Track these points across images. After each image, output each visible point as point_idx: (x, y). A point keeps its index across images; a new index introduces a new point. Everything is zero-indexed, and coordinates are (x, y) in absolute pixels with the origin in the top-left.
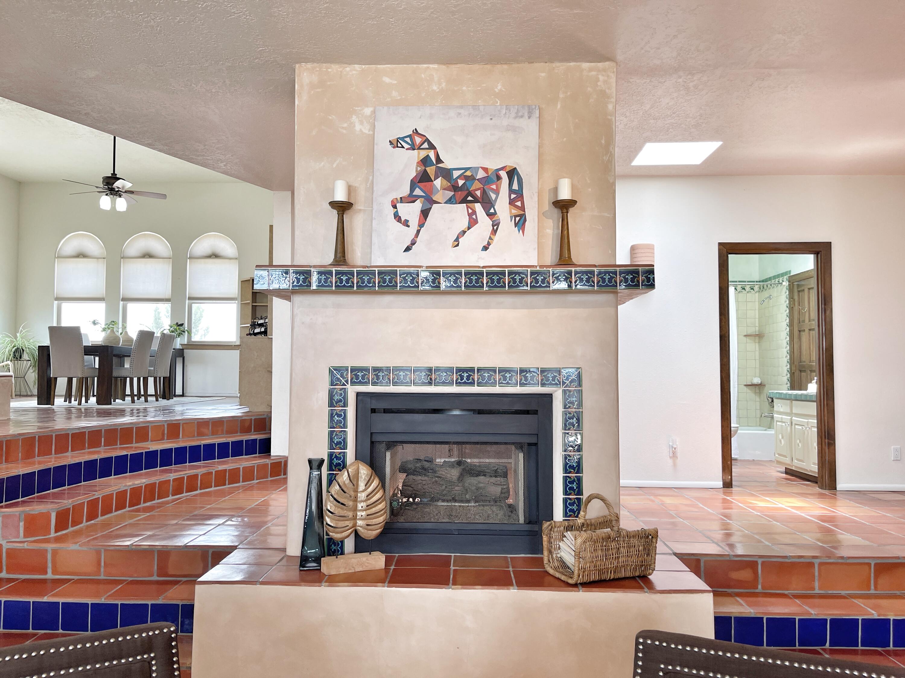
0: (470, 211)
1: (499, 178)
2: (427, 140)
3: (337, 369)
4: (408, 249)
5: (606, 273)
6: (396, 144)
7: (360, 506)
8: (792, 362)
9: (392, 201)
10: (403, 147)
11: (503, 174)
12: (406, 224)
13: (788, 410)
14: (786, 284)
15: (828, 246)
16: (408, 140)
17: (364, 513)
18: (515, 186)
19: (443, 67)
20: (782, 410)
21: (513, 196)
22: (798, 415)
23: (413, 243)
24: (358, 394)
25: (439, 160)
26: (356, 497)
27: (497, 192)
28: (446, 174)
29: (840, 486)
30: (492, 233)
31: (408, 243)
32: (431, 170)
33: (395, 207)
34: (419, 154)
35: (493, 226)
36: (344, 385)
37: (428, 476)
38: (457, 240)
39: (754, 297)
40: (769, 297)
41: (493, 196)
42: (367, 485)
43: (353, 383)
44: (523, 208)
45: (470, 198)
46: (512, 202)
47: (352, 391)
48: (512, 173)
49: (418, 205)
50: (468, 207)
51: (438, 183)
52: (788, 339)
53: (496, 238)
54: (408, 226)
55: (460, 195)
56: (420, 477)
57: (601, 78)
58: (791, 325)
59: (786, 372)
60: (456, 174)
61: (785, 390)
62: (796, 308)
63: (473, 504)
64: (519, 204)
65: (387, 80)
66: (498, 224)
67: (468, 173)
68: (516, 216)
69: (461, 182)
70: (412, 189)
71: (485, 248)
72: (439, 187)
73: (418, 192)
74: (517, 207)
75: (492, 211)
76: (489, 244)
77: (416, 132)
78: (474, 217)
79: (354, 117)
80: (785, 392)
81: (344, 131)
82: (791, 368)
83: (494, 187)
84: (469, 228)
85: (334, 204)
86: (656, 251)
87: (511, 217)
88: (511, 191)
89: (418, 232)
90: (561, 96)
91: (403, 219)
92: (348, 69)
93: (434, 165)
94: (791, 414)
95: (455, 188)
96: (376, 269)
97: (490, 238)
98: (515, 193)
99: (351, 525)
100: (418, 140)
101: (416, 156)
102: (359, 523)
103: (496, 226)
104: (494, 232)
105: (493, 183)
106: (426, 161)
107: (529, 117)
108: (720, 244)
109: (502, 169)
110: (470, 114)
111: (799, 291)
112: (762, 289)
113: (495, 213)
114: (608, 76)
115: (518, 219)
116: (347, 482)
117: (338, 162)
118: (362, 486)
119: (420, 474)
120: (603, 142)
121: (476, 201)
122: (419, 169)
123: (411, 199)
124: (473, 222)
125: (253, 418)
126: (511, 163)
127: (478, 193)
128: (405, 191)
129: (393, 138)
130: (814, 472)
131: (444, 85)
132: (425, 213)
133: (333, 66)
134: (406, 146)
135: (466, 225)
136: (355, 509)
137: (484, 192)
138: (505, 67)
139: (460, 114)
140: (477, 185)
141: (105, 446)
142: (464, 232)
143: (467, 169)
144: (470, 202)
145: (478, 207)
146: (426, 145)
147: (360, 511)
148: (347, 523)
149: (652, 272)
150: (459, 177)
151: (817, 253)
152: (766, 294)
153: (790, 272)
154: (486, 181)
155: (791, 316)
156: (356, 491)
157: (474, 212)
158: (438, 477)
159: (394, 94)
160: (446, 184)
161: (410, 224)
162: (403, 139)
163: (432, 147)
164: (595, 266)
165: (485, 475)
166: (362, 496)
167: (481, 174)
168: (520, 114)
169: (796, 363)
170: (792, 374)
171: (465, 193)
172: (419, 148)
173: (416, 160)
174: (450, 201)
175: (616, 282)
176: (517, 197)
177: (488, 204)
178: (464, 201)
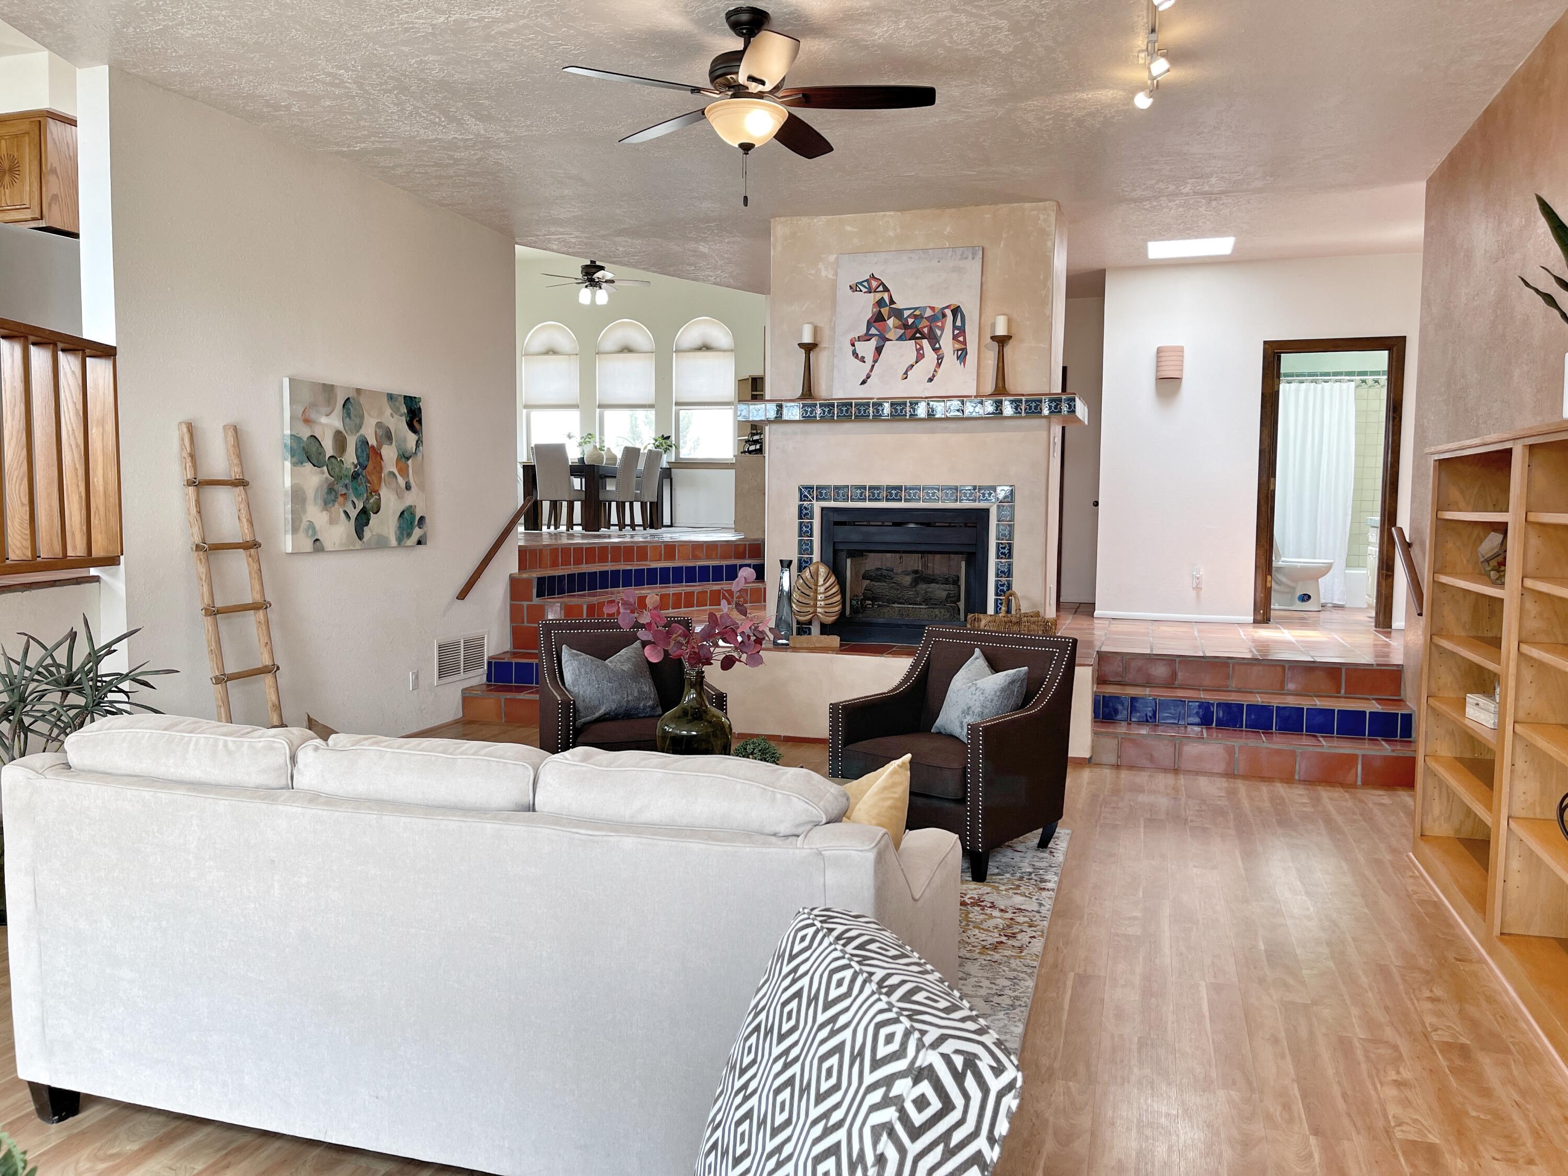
0: (918, 347)
1: (944, 316)
2: (882, 284)
3: (806, 488)
4: (864, 382)
5: (1032, 401)
6: (854, 288)
7: (819, 597)
9: (851, 340)
10: (861, 291)
11: (948, 312)
12: (863, 360)
15: (1403, 340)
16: (865, 284)
17: (822, 603)
18: (959, 323)
19: (898, 213)
21: (956, 332)
23: (868, 377)
24: (823, 509)
25: (892, 302)
26: (816, 590)
27: (942, 329)
28: (898, 313)
30: (936, 366)
31: (865, 377)
32: (885, 311)
33: (853, 345)
34: (875, 296)
35: (938, 360)
36: (811, 501)
37: (885, 582)
38: (906, 373)
41: (939, 332)
42: (825, 580)
43: (818, 499)
44: (964, 343)
45: (918, 335)
46: (955, 338)
47: (817, 506)
48: (956, 311)
49: (873, 343)
50: (916, 343)
51: (891, 322)
53: (940, 371)
54: (864, 362)
55: (910, 332)
56: (879, 583)
57: (1042, 217)
60: (906, 313)
64: (961, 339)
65: (849, 228)
66: (942, 358)
67: (917, 313)
68: (958, 350)
69: (910, 321)
70: (868, 329)
71: (931, 380)
72: (891, 326)
73: (873, 331)
74: (959, 342)
75: (937, 346)
76: (934, 376)
77: (873, 277)
78: (921, 352)
79: (820, 264)
81: (812, 278)
83: (939, 324)
84: (917, 362)
85: (801, 345)
87: (954, 351)
88: (955, 327)
89: (873, 366)
90: (1004, 236)
91: (860, 356)
92: (815, 220)
93: (887, 306)
95: (905, 326)
96: (835, 402)
97: (935, 371)
98: (958, 329)
99: (812, 611)
100: (874, 284)
101: (872, 298)
102: (819, 610)
103: (940, 359)
104: (939, 365)
105: (938, 320)
106: (880, 303)
107: (973, 258)
108: (1265, 342)
109: (947, 307)
110: (920, 258)
113: (940, 348)
114: (1048, 215)
115: (960, 352)
116: (809, 577)
117: (806, 305)
118: (821, 581)
119: (879, 581)
120: (1041, 277)
121: (923, 337)
122: (874, 310)
123: (867, 337)
124: (920, 356)
125: (747, 543)
126: (955, 302)
127: (926, 330)
128: (863, 330)
129: (853, 283)
131: (899, 230)
132: (879, 350)
133: (802, 218)
134: (864, 290)
135: (915, 360)
136: (816, 600)
137: (931, 330)
138: (953, 210)
139: (911, 258)
140: (925, 323)
141: (611, 562)
142: (912, 366)
143: (916, 309)
144: (919, 338)
145: (925, 343)
146: (881, 288)
147: (820, 600)
148: (809, 609)
150: (909, 316)
151: (1388, 350)
154: (932, 319)
156: (816, 585)
157: (922, 348)
158: (895, 583)
159: (856, 241)
160: (898, 323)
161: (865, 360)
162: (861, 283)
163: (886, 289)
164: (1023, 395)
165: (937, 583)
166: (821, 589)
167: (929, 313)
168: (965, 256)
171: (914, 331)
172: (875, 291)
173: (872, 302)
174: (900, 338)
175: (1041, 409)
176: (960, 332)
177: (934, 340)
178: (913, 338)
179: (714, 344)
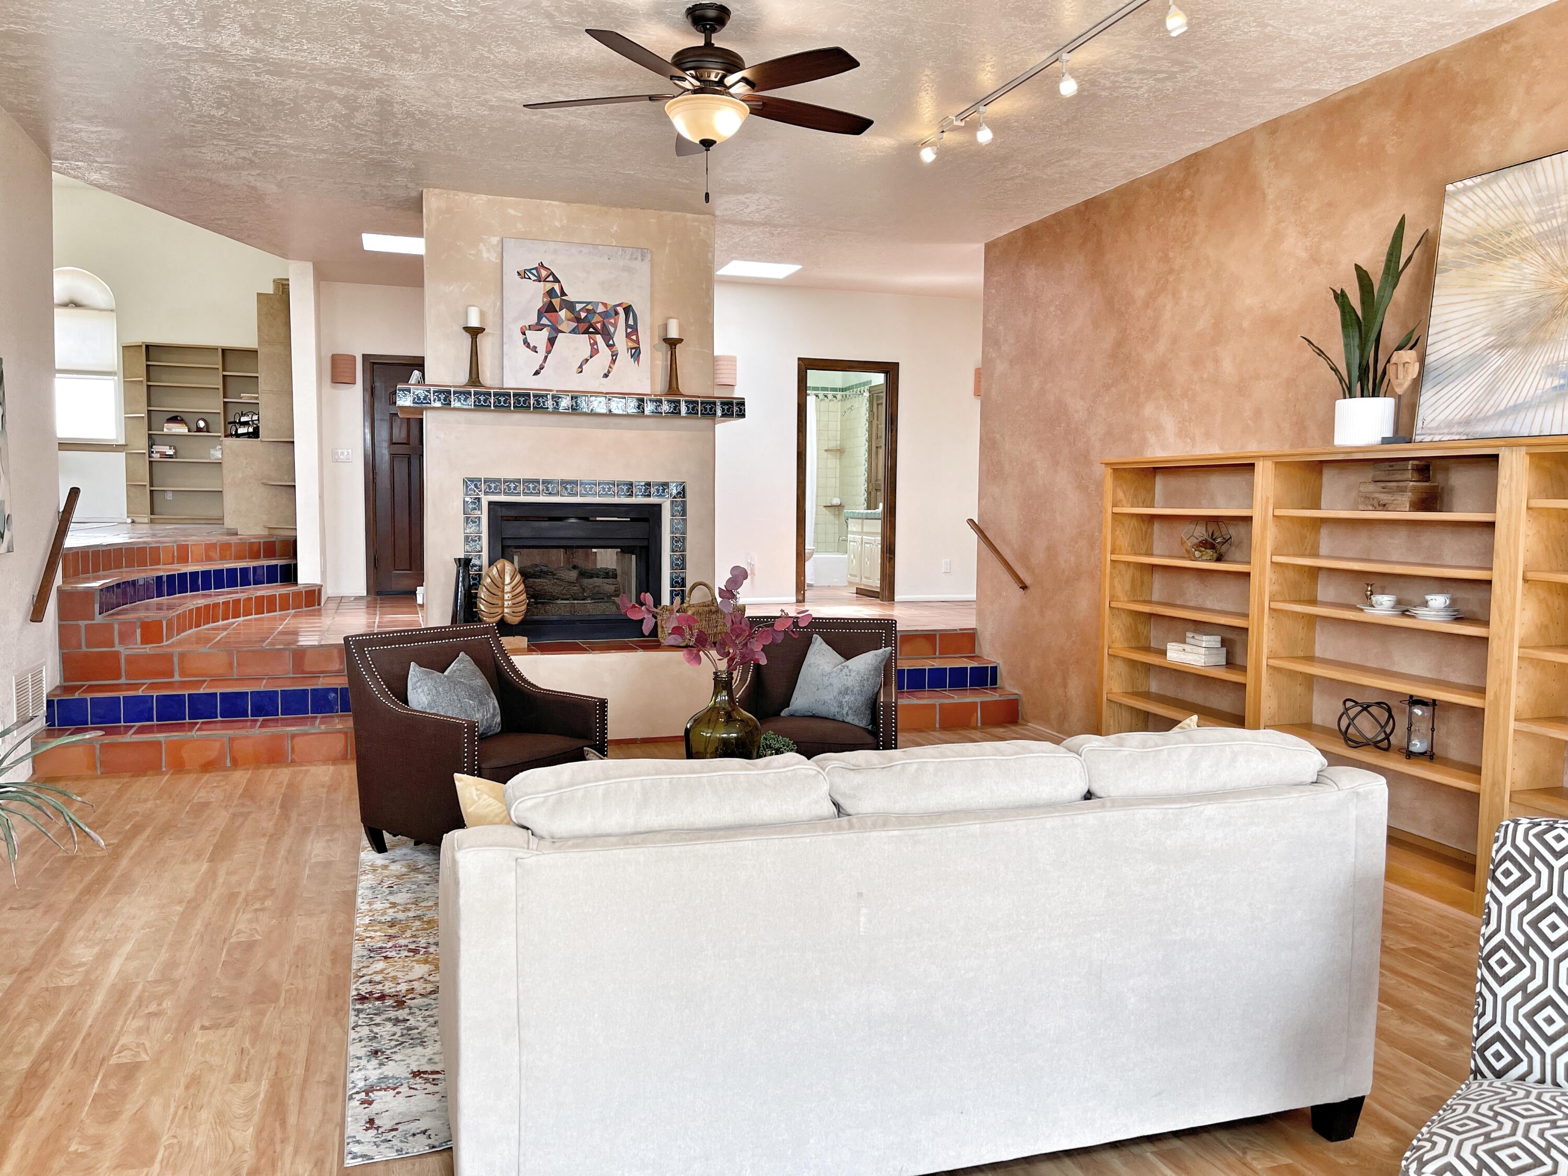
0: (592, 341)
1: (617, 313)
2: (552, 274)
3: (472, 480)
4: (537, 373)
5: (707, 403)
6: (523, 275)
7: (506, 597)
8: (869, 480)
9: (521, 328)
10: (530, 278)
11: (620, 310)
12: (535, 349)
13: (860, 530)
14: (867, 394)
15: (896, 365)
16: (534, 272)
17: (510, 602)
18: (631, 322)
19: (564, 204)
20: (854, 530)
21: (629, 330)
22: (868, 534)
23: (542, 368)
24: (490, 503)
25: (563, 293)
26: (504, 589)
27: (615, 326)
28: (570, 306)
29: (897, 598)
30: (611, 363)
31: (538, 368)
32: (556, 302)
33: (524, 334)
34: (545, 286)
35: (612, 356)
36: (478, 494)
37: (546, 578)
38: (581, 367)
39: (836, 406)
40: (851, 408)
41: (612, 329)
42: (512, 579)
43: (486, 493)
44: (637, 342)
45: (591, 330)
46: (628, 336)
47: (485, 500)
48: (628, 310)
49: (545, 333)
50: (590, 338)
51: (563, 314)
52: (867, 456)
53: (615, 367)
54: (537, 352)
55: (583, 326)
56: (539, 580)
57: (702, 228)
58: (870, 441)
59: (863, 491)
60: (579, 307)
61: (862, 510)
62: (875, 422)
63: (589, 601)
64: (634, 337)
65: (512, 212)
66: (616, 355)
67: (590, 307)
68: (632, 349)
69: (583, 315)
70: (539, 319)
71: (606, 376)
72: (564, 318)
73: (544, 321)
74: (632, 340)
75: (611, 342)
76: (609, 372)
77: (542, 265)
78: (595, 347)
79: (481, 245)
80: (862, 511)
81: (473, 258)
82: (868, 487)
83: (612, 321)
84: (591, 357)
85: (467, 329)
86: (738, 364)
87: (628, 349)
88: (627, 326)
89: (546, 357)
90: (669, 241)
91: (531, 346)
92: (474, 198)
93: (558, 297)
94: (862, 533)
95: (578, 320)
96: (512, 391)
97: (610, 367)
98: (631, 328)
99: (500, 612)
100: (544, 273)
101: (543, 287)
102: (506, 610)
103: (615, 356)
104: (614, 361)
105: (611, 317)
106: (551, 293)
107: (642, 260)
108: (799, 359)
109: (619, 305)
110: (590, 252)
111: (878, 404)
112: (845, 398)
113: (614, 345)
114: (709, 228)
115: (633, 351)
116: (497, 576)
117: (467, 286)
118: (508, 580)
119: (539, 577)
120: (704, 286)
121: (597, 332)
122: (545, 300)
123: (538, 327)
124: (594, 352)
126: (627, 301)
127: (599, 326)
128: (533, 320)
129: (521, 269)
130: (876, 587)
131: (565, 221)
132: (552, 341)
133: (460, 193)
134: (533, 278)
135: (589, 354)
136: (503, 599)
137: (604, 325)
138: (620, 210)
139: (581, 251)
140: (597, 318)
142: (587, 360)
143: (588, 303)
144: (592, 333)
145: (599, 338)
146: (551, 278)
147: (507, 600)
148: (497, 610)
149: (743, 404)
150: (581, 310)
151: (886, 373)
152: (848, 404)
153: (871, 381)
154: (605, 315)
155: (870, 431)
156: (503, 584)
157: (596, 343)
158: (557, 579)
159: (520, 226)
160: (570, 315)
161: (537, 350)
162: (530, 270)
163: (556, 280)
164: (699, 397)
165: (598, 577)
166: (507, 589)
167: (601, 309)
168: (634, 256)
169: (873, 481)
170: (869, 493)
171: (587, 325)
172: (545, 281)
173: (543, 292)
174: (573, 331)
175: (715, 411)
176: (632, 331)
177: (608, 337)
178: (586, 332)
179: (85, 301)
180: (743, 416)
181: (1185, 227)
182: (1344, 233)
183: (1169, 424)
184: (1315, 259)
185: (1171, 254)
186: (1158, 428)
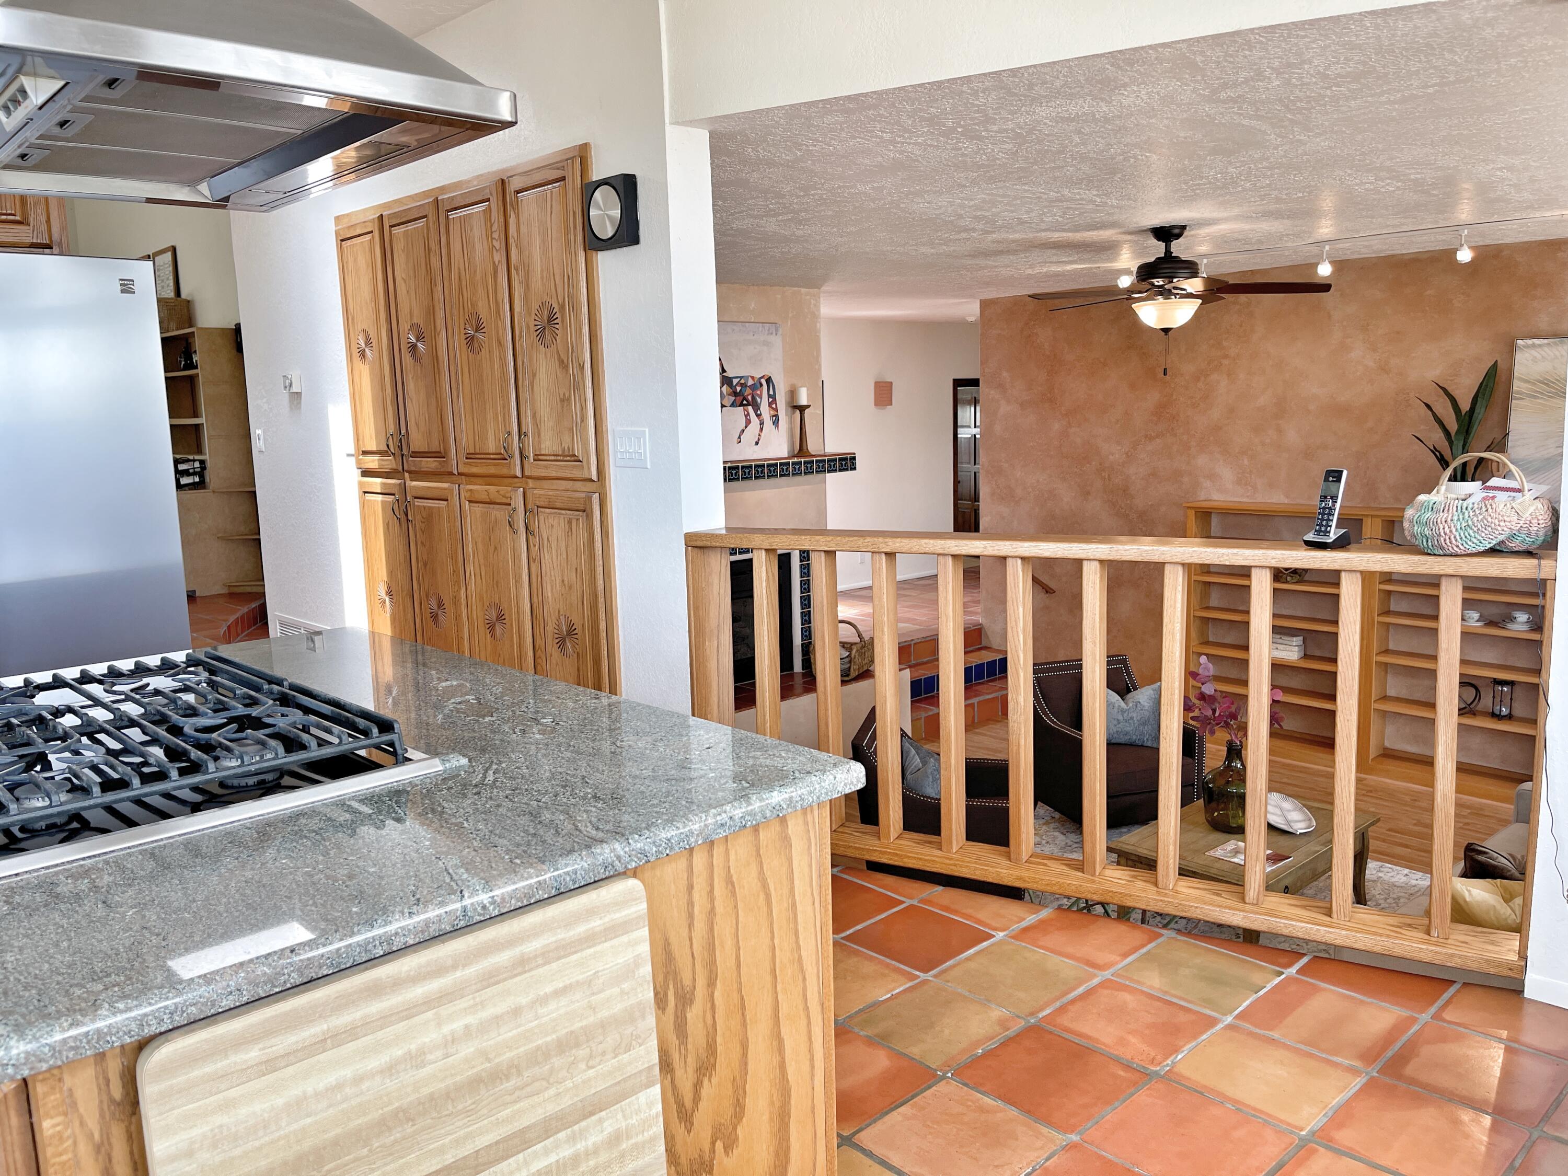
0: (746, 413)
1: (761, 385)
5: (832, 460)
11: (763, 381)
18: (771, 393)
21: (770, 400)
25: (723, 370)
27: (761, 397)
28: (729, 382)
30: (760, 431)
35: (761, 425)
38: (739, 437)
41: (759, 400)
44: (776, 410)
45: (745, 402)
46: (770, 404)
48: (769, 380)
50: (744, 410)
51: (724, 389)
53: (763, 434)
55: (739, 400)
57: (814, 302)
60: (735, 381)
64: (774, 406)
67: (743, 381)
68: (773, 416)
69: (738, 389)
71: (757, 443)
72: (725, 393)
74: (773, 408)
75: (759, 412)
76: (759, 440)
78: (748, 417)
83: (759, 392)
84: (746, 427)
88: (769, 396)
90: (790, 315)
95: (735, 394)
97: (759, 435)
98: (771, 397)
103: (762, 423)
104: (762, 429)
105: (758, 389)
107: (776, 334)
109: (763, 377)
110: (739, 330)
113: (761, 414)
115: (774, 418)
120: (815, 354)
121: (749, 405)
124: (748, 422)
127: (750, 398)
135: (744, 425)
137: (753, 397)
138: (755, 289)
139: (734, 330)
140: (748, 391)
142: (743, 430)
143: (741, 378)
144: (745, 405)
145: (750, 408)
149: (854, 458)
150: (737, 384)
154: (753, 387)
157: (748, 414)
160: (729, 390)
164: (826, 456)
167: (750, 382)
168: (770, 331)
171: (742, 398)
174: (732, 405)
175: (836, 467)
176: (773, 399)
177: (756, 407)
178: (741, 405)
180: (855, 469)
181: (1241, 326)
182: (1413, 355)
183: (1227, 474)
184: (1384, 369)
185: (1225, 344)
186: (1212, 476)
